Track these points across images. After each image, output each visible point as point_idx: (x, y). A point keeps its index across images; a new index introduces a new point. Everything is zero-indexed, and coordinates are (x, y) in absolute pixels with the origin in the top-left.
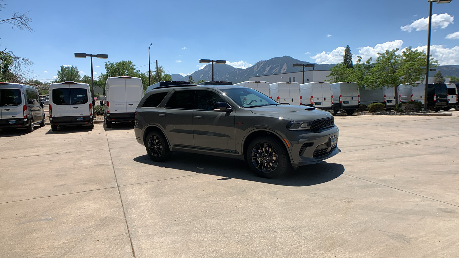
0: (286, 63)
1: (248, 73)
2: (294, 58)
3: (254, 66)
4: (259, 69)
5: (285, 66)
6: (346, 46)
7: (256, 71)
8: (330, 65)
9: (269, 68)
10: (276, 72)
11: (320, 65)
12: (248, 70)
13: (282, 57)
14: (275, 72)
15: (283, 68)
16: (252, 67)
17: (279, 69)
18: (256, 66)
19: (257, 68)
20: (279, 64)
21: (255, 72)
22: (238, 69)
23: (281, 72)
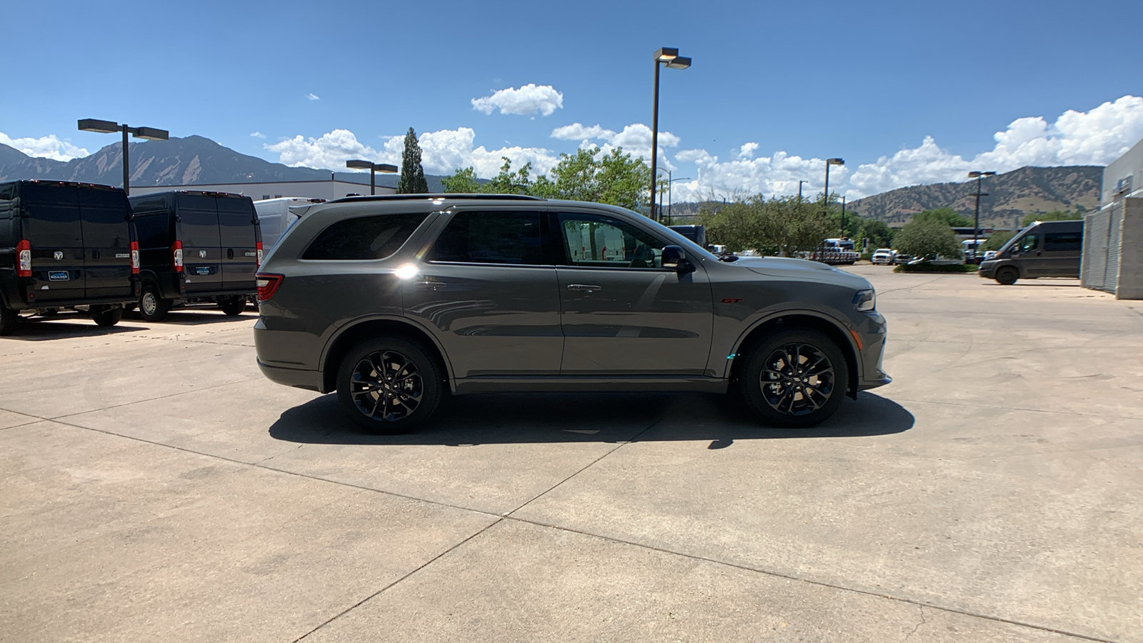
0: (197, 157)
1: (76, 175)
2: (220, 144)
3: (98, 155)
4: (112, 166)
5: (195, 163)
6: (408, 130)
7: (105, 170)
8: (317, 170)
9: (146, 166)
10: (168, 177)
11: (293, 168)
12: (78, 167)
13: (185, 138)
14: (165, 178)
15: (190, 169)
16: (90, 156)
17: (177, 170)
18: (105, 156)
19: (108, 164)
20: (177, 157)
21: (100, 172)
22: (39, 158)
23: (183, 178)
